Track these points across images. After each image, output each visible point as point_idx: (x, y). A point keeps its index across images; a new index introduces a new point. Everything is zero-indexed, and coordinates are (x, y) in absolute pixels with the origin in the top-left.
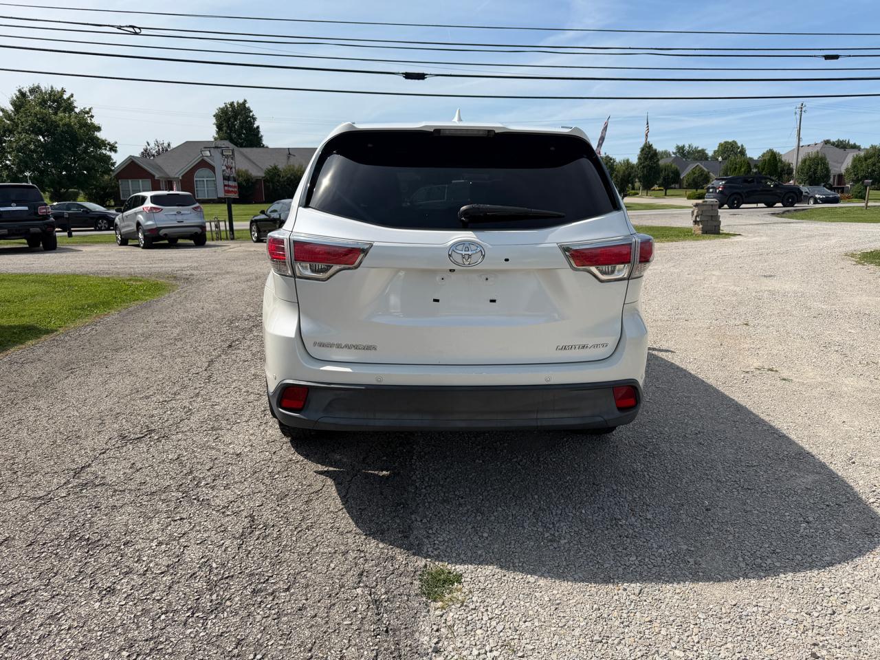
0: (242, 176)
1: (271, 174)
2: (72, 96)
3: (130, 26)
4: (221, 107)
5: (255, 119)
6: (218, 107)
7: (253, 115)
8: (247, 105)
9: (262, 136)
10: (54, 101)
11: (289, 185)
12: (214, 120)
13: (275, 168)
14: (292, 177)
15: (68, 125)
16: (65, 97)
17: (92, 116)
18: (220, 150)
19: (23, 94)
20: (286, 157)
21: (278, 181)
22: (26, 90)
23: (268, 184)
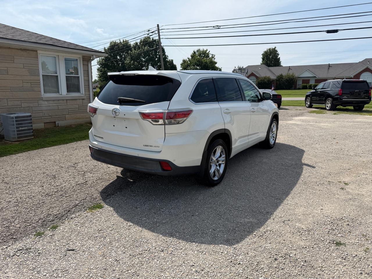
0: (267, 79)
1: (279, 78)
2: (209, 52)
3: (217, 26)
4: (265, 51)
5: (278, 55)
6: (264, 51)
7: (278, 53)
8: (276, 49)
9: (281, 62)
10: (203, 54)
11: (286, 82)
12: (262, 56)
13: (281, 75)
14: (288, 79)
15: (206, 63)
16: (207, 52)
17: (215, 59)
18: (240, 70)
19: (195, 52)
20: (288, 70)
21: (282, 80)
22: (196, 51)
23: (277, 82)
